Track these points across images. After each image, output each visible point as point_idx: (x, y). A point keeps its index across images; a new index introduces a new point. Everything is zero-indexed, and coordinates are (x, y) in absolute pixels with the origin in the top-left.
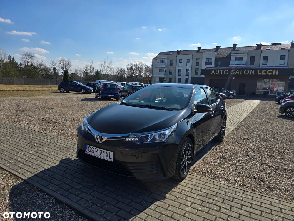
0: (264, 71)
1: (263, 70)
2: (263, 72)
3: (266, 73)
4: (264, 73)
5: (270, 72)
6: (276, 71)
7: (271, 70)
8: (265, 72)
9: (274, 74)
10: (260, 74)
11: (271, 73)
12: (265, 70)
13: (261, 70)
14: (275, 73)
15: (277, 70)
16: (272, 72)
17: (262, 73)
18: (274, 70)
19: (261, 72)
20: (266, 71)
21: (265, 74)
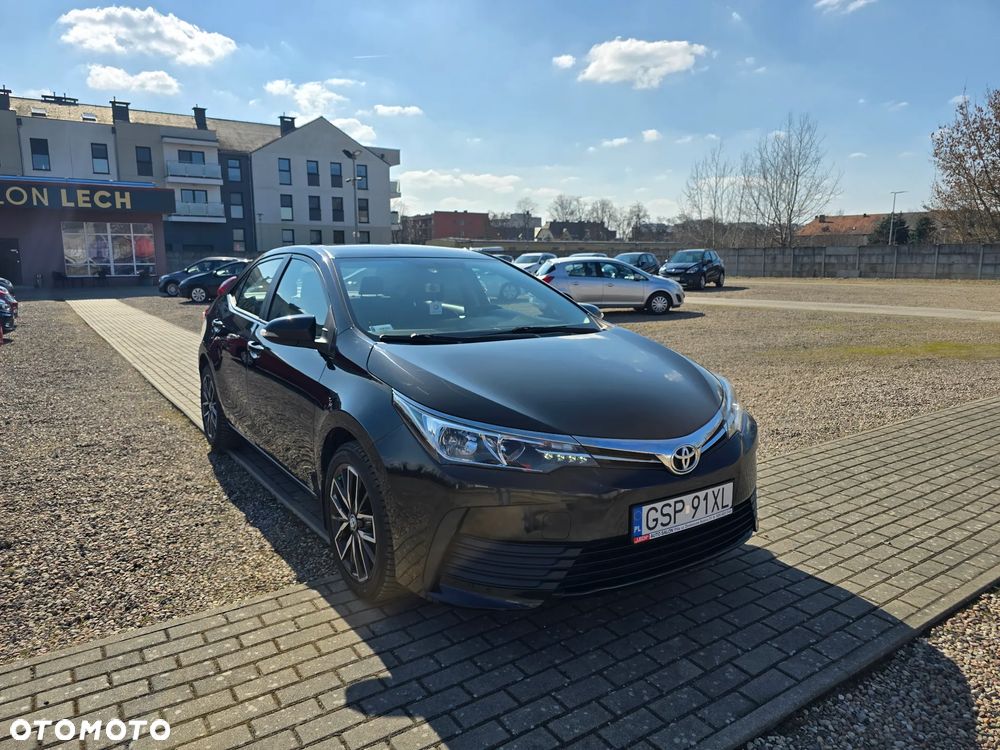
0: (84, 195)
1: (80, 193)
2: (80, 199)
3: (92, 201)
4: (85, 202)
5: (103, 199)
6: (122, 196)
7: (108, 195)
8: (88, 199)
9: (118, 206)
10: (72, 205)
11: (108, 205)
12: (88, 192)
13: (72, 190)
14: (123, 204)
15: (127, 194)
16: (112, 200)
17: (76, 203)
18: (117, 194)
19: (72, 197)
20: (91, 196)
21: (89, 205)
